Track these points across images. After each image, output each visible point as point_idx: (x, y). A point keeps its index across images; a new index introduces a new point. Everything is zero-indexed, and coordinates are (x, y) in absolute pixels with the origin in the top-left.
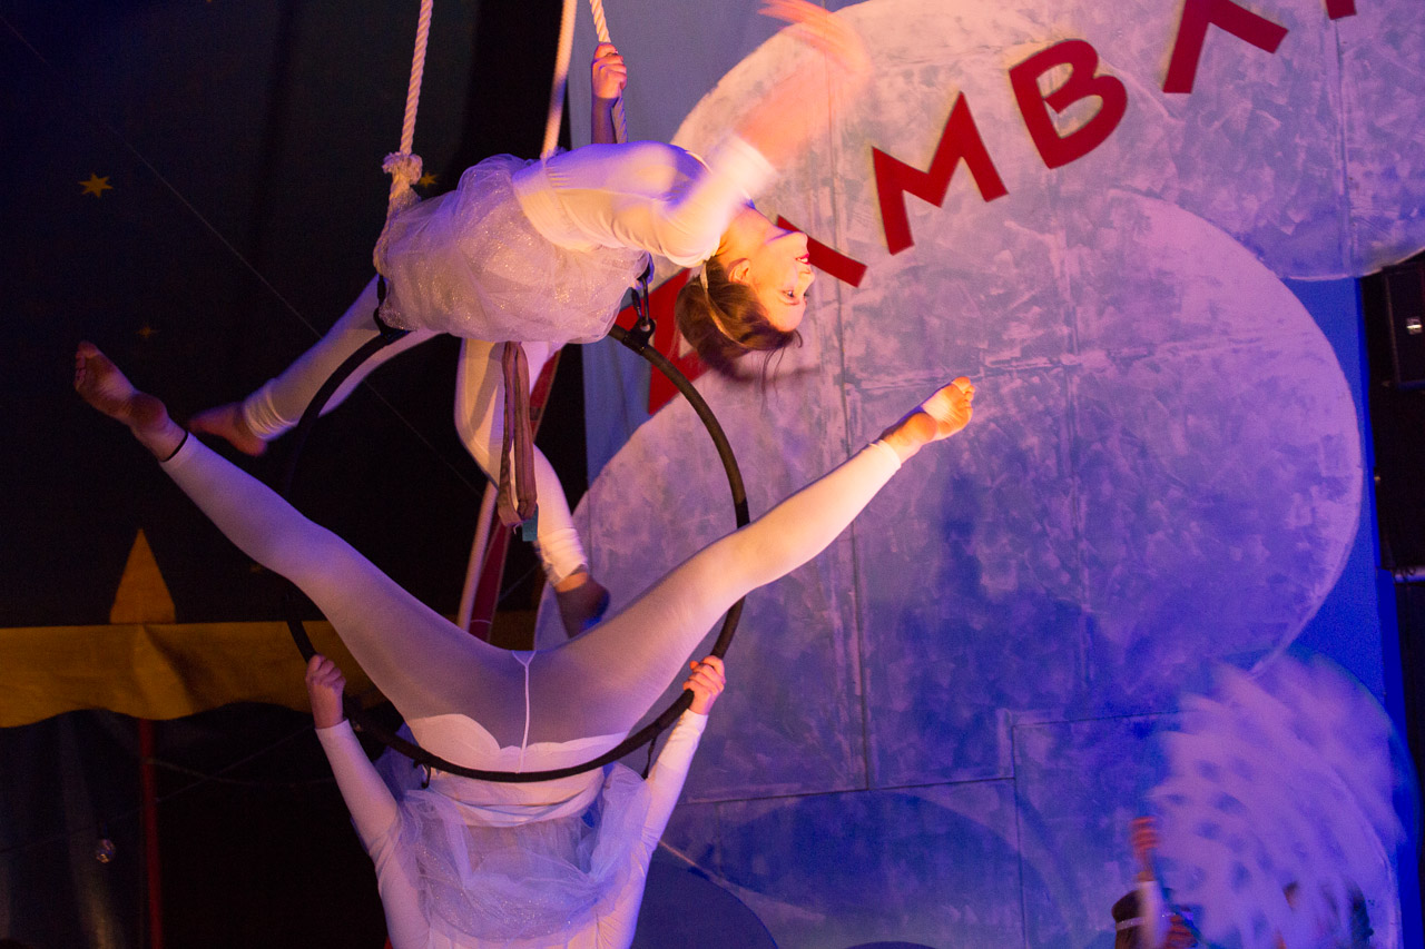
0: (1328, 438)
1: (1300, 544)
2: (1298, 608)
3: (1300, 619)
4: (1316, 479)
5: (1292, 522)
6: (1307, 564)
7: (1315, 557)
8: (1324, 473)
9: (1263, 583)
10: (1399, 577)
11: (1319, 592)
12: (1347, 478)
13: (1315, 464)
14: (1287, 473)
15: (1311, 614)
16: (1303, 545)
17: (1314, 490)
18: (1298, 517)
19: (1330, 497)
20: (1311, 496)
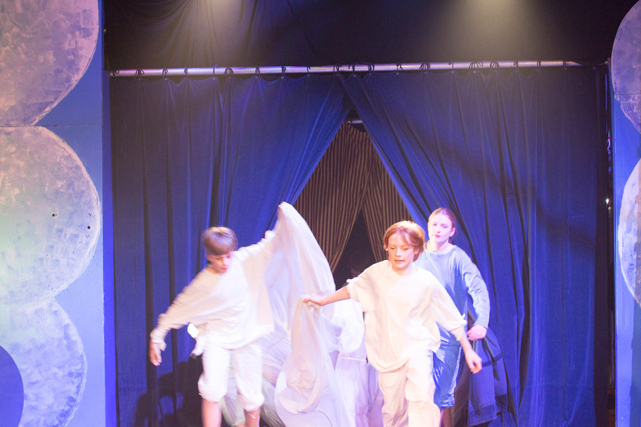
0: (85, 11)
1: (70, 57)
2: (66, 85)
3: (67, 90)
4: (79, 29)
5: (66, 47)
6: (72, 66)
7: (76, 63)
8: (82, 26)
9: (52, 72)
10: (111, 74)
11: (76, 78)
12: (92, 29)
13: (79, 22)
14: (65, 25)
15: (73, 87)
16: (71, 57)
17: (77, 33)
18: (69, 44)
19: (84, 37)
20: (76, 36)
